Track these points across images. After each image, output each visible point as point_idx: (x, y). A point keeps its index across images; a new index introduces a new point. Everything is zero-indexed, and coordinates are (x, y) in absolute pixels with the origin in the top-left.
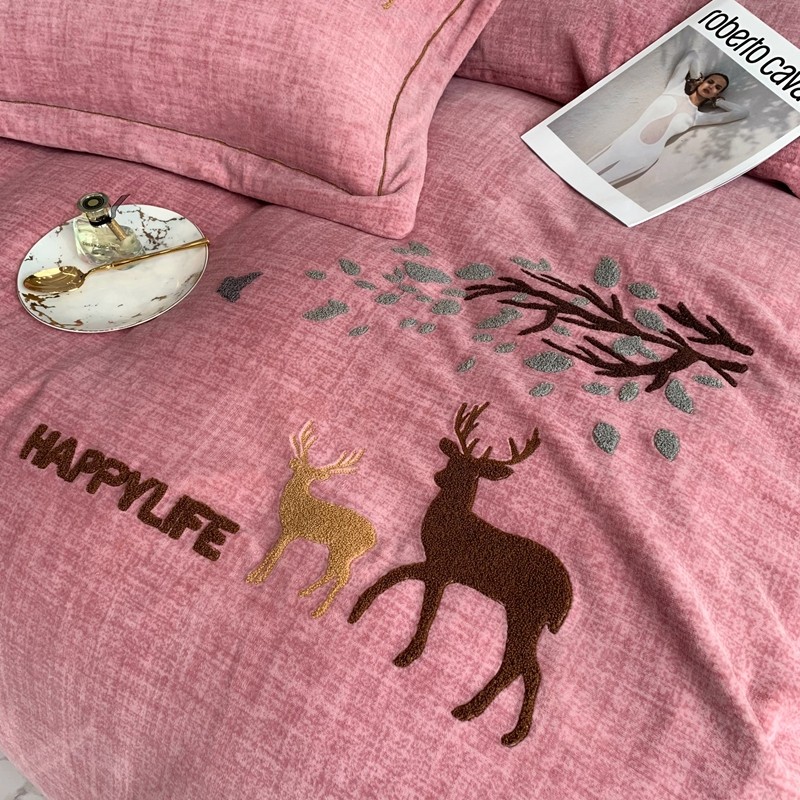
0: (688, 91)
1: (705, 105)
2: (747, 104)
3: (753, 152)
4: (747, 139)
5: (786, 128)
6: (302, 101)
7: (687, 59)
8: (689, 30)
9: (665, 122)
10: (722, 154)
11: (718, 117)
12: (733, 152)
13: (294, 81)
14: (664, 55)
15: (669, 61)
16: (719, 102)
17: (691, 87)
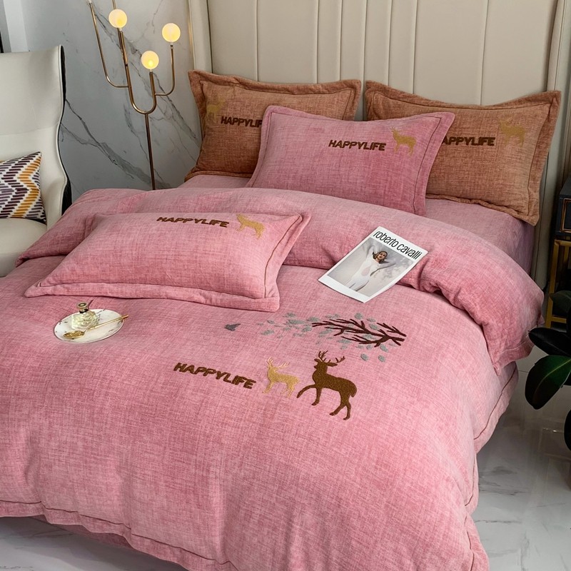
0: (374, 258)
1: (381, 262)
2: (395, 260)
3: (400, 274)
4: (397, 270)
5: (409, 265)
6: (234, 270)
7: (372, 248)
8: (370, 239)
9: (368, 269)
10: (390, 276)
11: (386, 265)
12: (393, 275)
13: (230, 264)
14: (363, 247)
15: (366, 249)
16: (385, 260)
17: (375, 256)
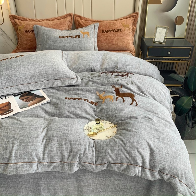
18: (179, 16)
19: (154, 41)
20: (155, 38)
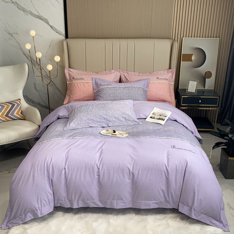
18: (208, 71)
19: (187, 92)
20: (188, 89)
